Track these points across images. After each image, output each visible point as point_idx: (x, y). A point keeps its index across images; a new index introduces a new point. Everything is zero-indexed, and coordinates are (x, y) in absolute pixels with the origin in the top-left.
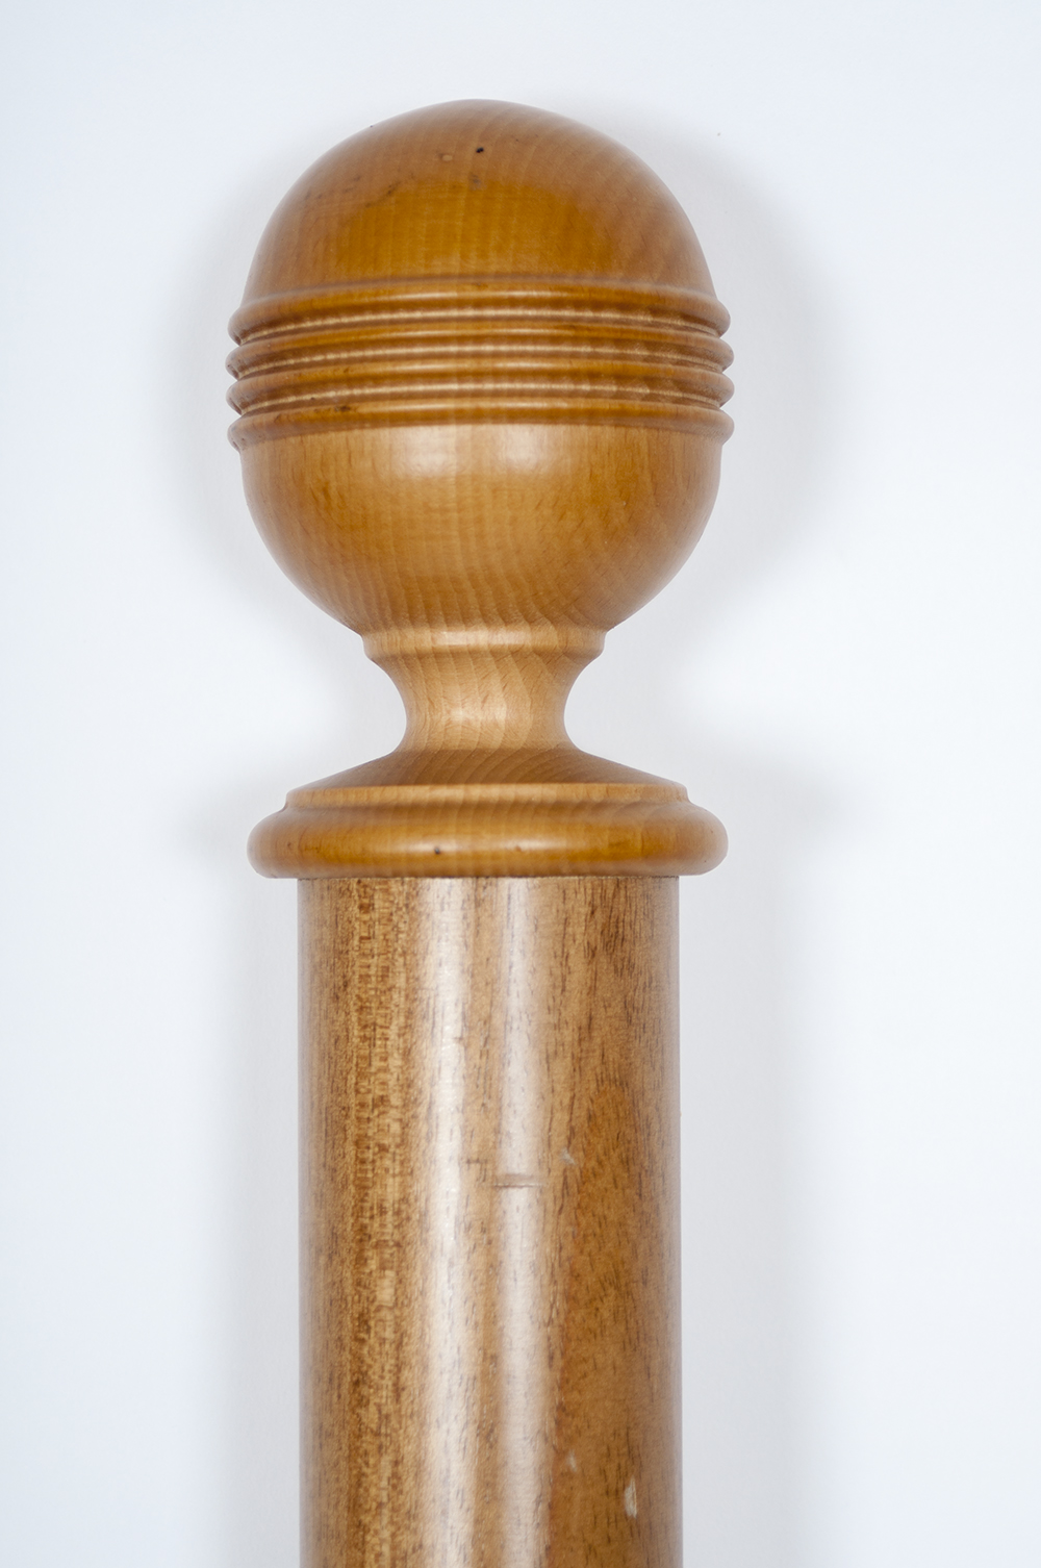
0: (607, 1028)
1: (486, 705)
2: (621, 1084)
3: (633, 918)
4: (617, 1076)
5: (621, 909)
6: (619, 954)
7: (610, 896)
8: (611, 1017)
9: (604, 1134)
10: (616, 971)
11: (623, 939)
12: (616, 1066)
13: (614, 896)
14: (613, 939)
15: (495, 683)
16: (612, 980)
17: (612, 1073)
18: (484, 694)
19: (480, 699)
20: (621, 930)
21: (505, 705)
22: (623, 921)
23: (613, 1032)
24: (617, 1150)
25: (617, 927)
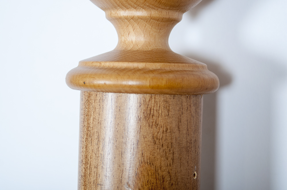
0: (145, 145)
1: (129, 35)
2: (150, 164)
3: (158, 108)
4: (148, 161)
5: (153, 105)
6: (151, 120)
7: (148, 101)
8: (146, 141)
9: (142, 180)
10: (149, 126)
11: (153, 115)
12: (148, 158)
13: (149, 101)
14: (148, 115)
15: (131, 28)
16: (148, 129)
17: (146, 160)
18: (128, 32)
19: (127, 34)
20: (152, 112)
21: (135, 36)
22: (153, 109)
23: (147, 146)
24: (147, 186)
25: (150, 111)
